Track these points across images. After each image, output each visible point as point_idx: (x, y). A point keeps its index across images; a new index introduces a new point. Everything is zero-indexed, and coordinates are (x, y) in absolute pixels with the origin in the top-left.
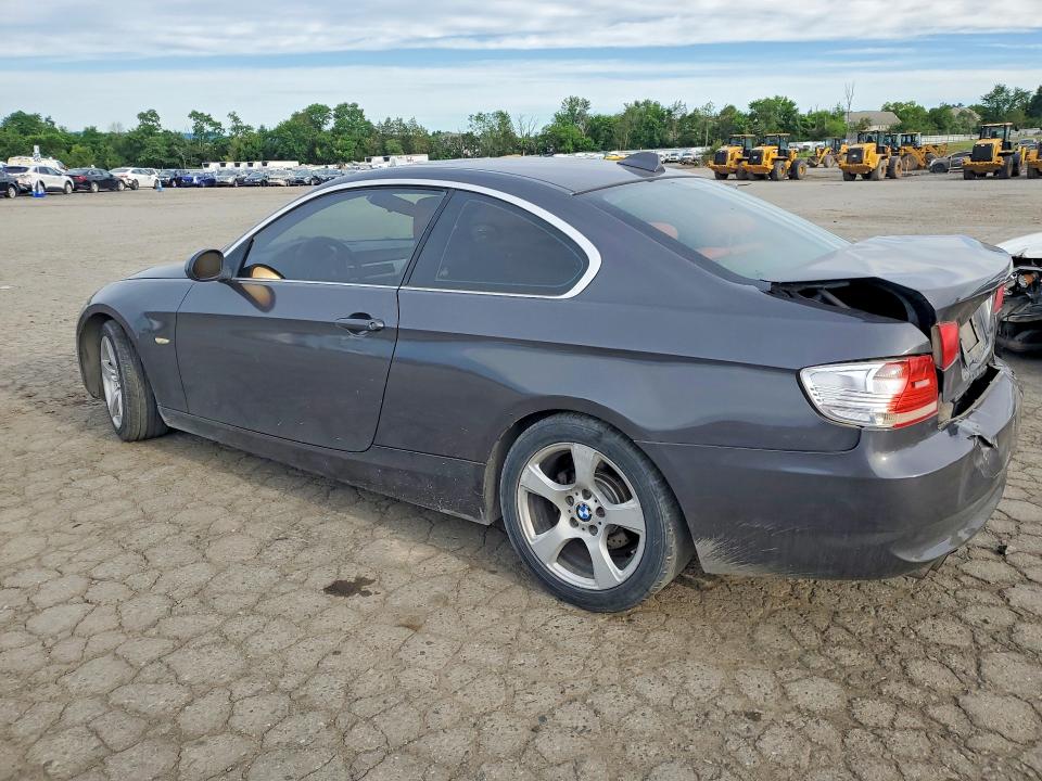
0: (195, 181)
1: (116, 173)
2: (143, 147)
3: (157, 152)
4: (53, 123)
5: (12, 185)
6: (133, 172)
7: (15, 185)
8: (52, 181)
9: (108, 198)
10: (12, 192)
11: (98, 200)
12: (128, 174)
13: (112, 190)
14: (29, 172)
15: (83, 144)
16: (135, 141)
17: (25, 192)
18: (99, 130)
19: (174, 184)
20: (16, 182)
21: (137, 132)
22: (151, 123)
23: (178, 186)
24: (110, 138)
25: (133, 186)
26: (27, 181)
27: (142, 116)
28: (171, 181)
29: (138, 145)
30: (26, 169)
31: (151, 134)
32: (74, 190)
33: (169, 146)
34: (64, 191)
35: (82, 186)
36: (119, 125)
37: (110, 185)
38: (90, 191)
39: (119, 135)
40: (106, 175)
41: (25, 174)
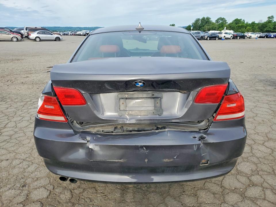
0: (272, 36)
1: (246, 34)
2: (266, 26)
3: (270, 28)
4: (244, 21)
5: (217, 37)
6: (251, 34)
7: (218, 37)
8: (227, 36)
9: (242, 41)
10: (217, 38)
11: (239, 41)
12: (249, 34)
13: (244, 39)
14: (223, 34)
15: (250, 26)
16: (265, 25)
17: (221, 39)
18: (255, 22)
19: (265, 37)
20: (219, 36)
21: (266, 22)
22: (271, 19)
23: (267, 37)
24: (258, 24)
25: (250, 38)
26: (221, 36)
27: (269, 18)
28: (265, 36)
29: (265, 26)
30: (222, 33)
31: (270, 23)
32: (232, 39)
33: (274, 26)
34: (230, 39)
35: (235, 37)
36: (261, 21)
37: (243, 37)
38: (237, 39)
39: (261, 23)
40: (243, 34)
41: (222, 34)
